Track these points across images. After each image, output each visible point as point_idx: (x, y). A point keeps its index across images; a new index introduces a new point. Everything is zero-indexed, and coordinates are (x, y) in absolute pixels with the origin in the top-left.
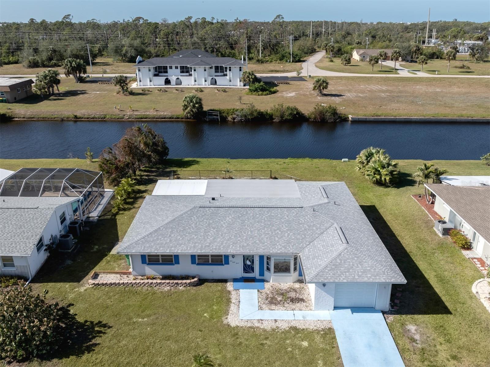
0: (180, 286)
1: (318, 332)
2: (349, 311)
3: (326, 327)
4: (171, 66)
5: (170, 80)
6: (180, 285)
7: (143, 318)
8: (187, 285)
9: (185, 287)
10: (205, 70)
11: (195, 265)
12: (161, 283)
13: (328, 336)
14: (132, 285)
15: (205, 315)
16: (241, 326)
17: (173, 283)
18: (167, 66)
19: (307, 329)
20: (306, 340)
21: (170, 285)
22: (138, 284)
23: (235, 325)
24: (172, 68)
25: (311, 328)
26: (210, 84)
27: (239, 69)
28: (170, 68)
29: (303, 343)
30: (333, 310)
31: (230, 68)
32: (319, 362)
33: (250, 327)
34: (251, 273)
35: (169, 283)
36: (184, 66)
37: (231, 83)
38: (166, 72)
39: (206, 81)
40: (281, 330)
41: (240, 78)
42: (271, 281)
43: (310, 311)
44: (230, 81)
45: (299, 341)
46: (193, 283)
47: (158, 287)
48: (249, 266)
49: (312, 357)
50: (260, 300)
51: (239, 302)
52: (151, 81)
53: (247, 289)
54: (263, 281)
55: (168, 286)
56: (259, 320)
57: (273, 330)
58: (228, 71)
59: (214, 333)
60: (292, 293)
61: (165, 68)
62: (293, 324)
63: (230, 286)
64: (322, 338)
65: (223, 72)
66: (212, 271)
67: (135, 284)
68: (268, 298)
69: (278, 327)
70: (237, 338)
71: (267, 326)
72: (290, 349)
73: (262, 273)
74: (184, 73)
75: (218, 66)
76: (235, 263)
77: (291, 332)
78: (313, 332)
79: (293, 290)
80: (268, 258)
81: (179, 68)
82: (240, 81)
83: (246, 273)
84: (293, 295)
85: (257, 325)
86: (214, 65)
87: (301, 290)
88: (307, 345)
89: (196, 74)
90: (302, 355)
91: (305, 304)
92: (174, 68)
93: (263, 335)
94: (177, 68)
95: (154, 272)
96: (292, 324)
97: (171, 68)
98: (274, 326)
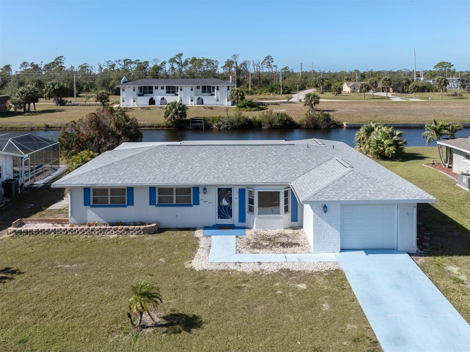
0: (132, 234)
1: (321, 274)
2: (363, 253)
3: (331, 269)
4: (157, 87)
5: (154, 101)
6: (131, 232)
7: (72, 264)
8: (140, 232)
9: (137, 234)
10: (192, 90)
11: (154, 206)
12: (106, 229)
13: (335, 278)
14: (67, 233)
15: (161, 260)
16: (211, 269)
17: (122, 228)
18: (152, 87)
19: (304, 271)
20: (303, 283)
21: (117, 233)
22: (75, 231)
23: (201, 269)
24: (157, 89)
25: (311, 269)
26: (196, 103)
27: (227, 88)
28: (155, 89)
29: (299, 285)
30: (340, 252)
31: (218, 87)
32: (324, 305)
33: (222, 270)
34: (228, 218)
35: (117, 229)
36: (170, 86)
37: (219, 103)
38: (152, 92)
39: (192, 101)
40: (267, 272)
41: (228, 98)
42: (254, 228)
43: (308, 254)
44: (218, 100)
45: (293, 283)
46: (149, 230)
47: (101, 235)
48: (225, 207)
49: (313, 300)
50: (238, 244)
51: (210, 246)
52: (134, 101)
53: (222, 235)
54: (244, 228)
55: (115, 234)
56: (236, 263)
57: (256, 273)
58: (216, 90)
59: (170, 277)
60: (283, 238)
61: (151, 88)
62: (285, 266)
63: (199, 233)
64: (327, 280)
65: (211, 92)
66: (177, 216)
67: (70, 231)
68: (249, 243)
69: (262, 270)
70: (204, 282)
71: (248, 269)
72: (279, 292)
73: (242, 218)
74: (170, 93)
75: (206, 86)
76: (208, 202)
77: (281, 275)
78: (312, 274)
79: (284, 235)
80: (251, 193)
81: (165, 88)
82: (228, 100)
83: (222, 218)
84: (284, 240)
85: (232, 267)
86: (201, 85)
87: (294, 235)
88: (305, 288)
89: (183, 93)
90: (298, 298)
91: (300, 248)
92: (160, 88)
93: (240, 278)
94: (163, 89)
95: (99, 218)
96: (282, 266)
97: (157, 88)
98: (257, 268)
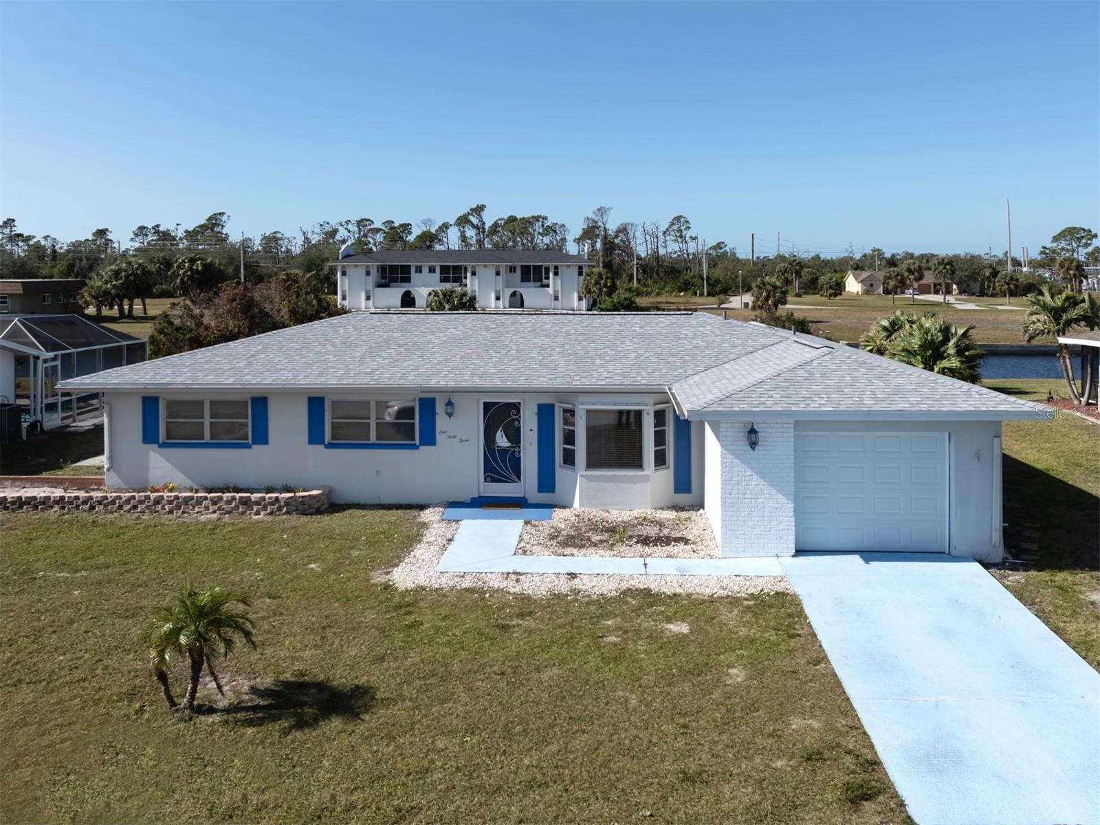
0: (257, 513)
1: (733, 601)
2: (856, 559)
3: (766, 591)
4: (421, 267)
5: (414, 298)
6: (255, 508)
8: (280, 509)
9: (271, 513)
10: (498, 274)
11: (322, 447)
12: (192, 498)
13: (773, 611)
14: (92, 508)
15: (312, 566)
16: (437, 586)
17: (234, 498)
18: (410, 266)
19: (689, 595)
20: (683, 621)
21: (220, 508)
22: (113, 502)
23: (411, 586)
24: (421, 272)
25: (708, 592)
26: (507, 305)
27: (576, 271)
28: (416, 272)
29: (671, 626)
30: (794, 556)
31: (556, 268)
32: (733, 671)
33: (466, 590)
34: (515, 482)
35: (221, 499)
36: (449, 266)
37: (558, 304)
38: (408, 280)
39: (498, 298)
40: (589, 596)
41: (579, 293)
42: (576, 504)
43: (706, 560)
44: (556, 298)
45: (656, 621)
46: (303, 503)
47: (178, 513)
48: (503, 451)
49: (703, 658)
50: (525, 537)
51: (450, 540)
52: (368, 298)
53: (489, 519)
54: (551, 506)
55: (214, 512)
56: (509, 573)
57: (558, 597)
58: (551, 275)
59: (321, 602)
60: (648, 528)
61: (406, 270)
62: (640, 583)
64: (750, 615)
65: (541, 281)
66: (378, 473)
67: (100, 503)
68: (557, 536)
69: (576, 592)
70: (410, 613)
71: (536, 587)
72: (612, 639)
73: (547, 482)
74: (449, 282)
75: (530, 266)
76: (457, 440)
77: (626, 603)
78: (712, 600)
79: (652, 522)
81: (438, 270)
82: (580, 299)
83: (494, 480)
84: (652, 531)
85: (495, 583)
86: (518, 264)
87: (678, 522)
88: (685, 632)
89: (477, 281)
90: (661, 653)
91: (688, 547)
92: (425, 270)
93: (512, 606)
94: (434, 272)
95: (182, 476)
96: (632, 582)
97: (419, 270)
98: (564, 586)
